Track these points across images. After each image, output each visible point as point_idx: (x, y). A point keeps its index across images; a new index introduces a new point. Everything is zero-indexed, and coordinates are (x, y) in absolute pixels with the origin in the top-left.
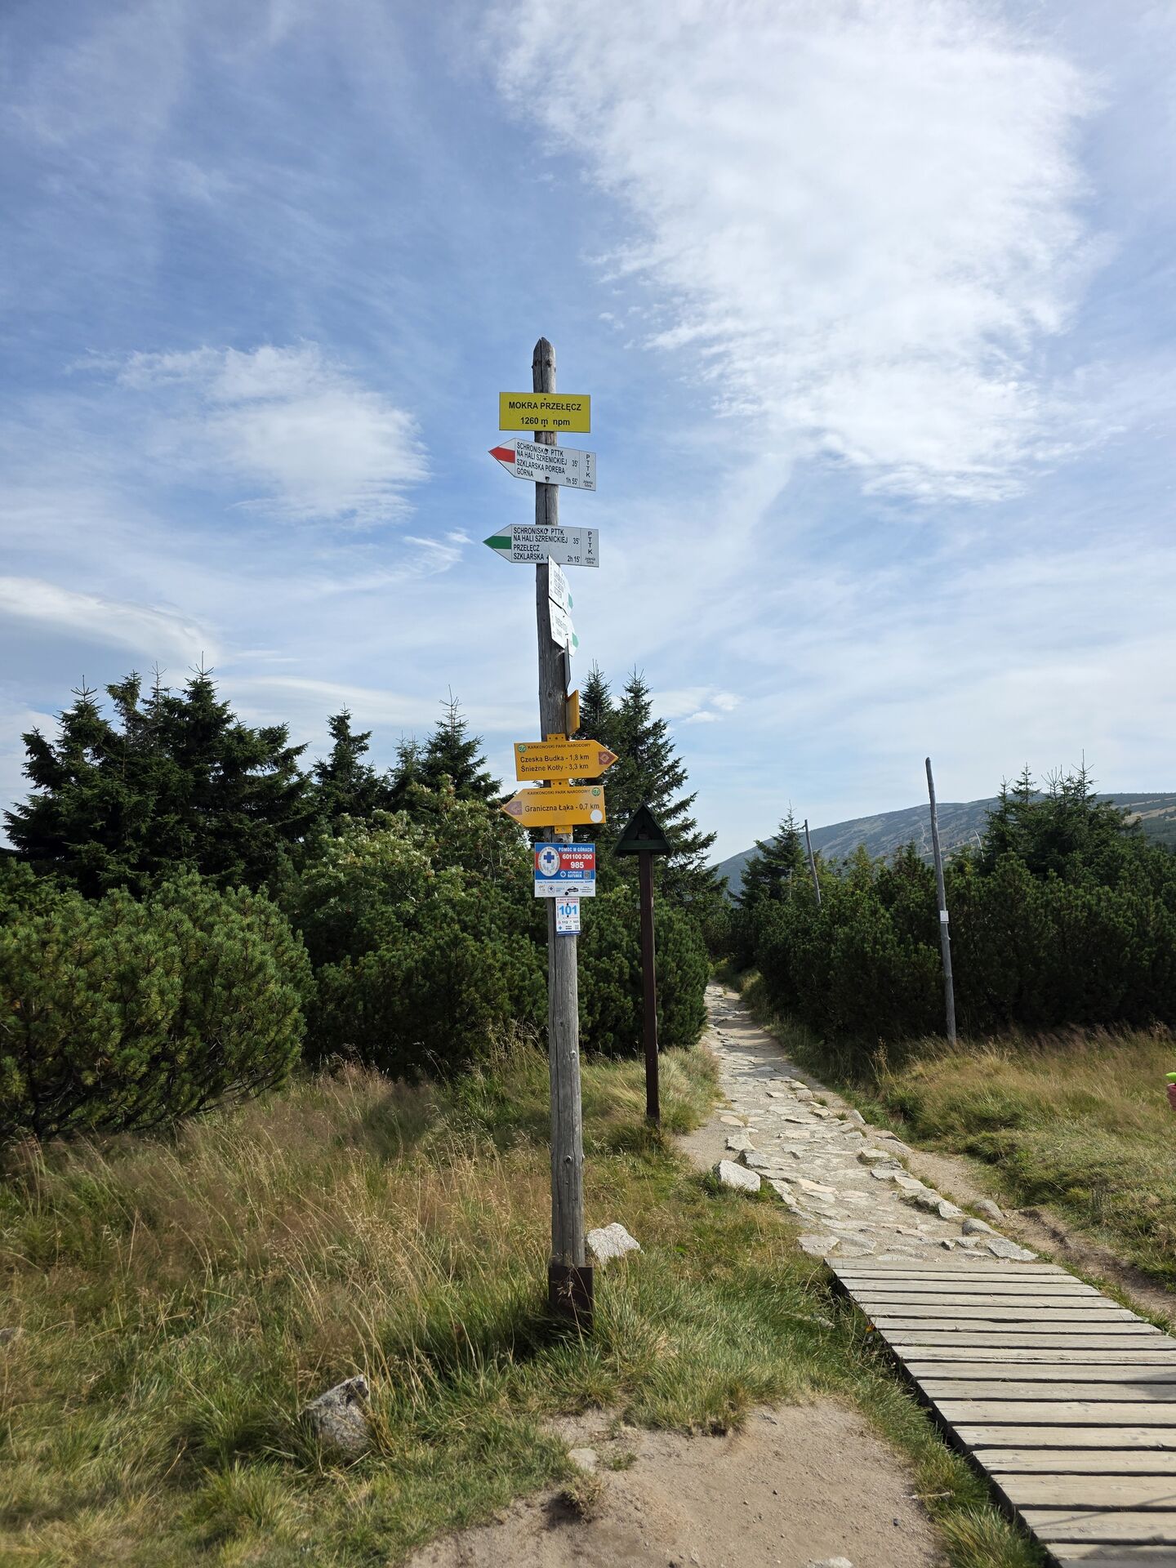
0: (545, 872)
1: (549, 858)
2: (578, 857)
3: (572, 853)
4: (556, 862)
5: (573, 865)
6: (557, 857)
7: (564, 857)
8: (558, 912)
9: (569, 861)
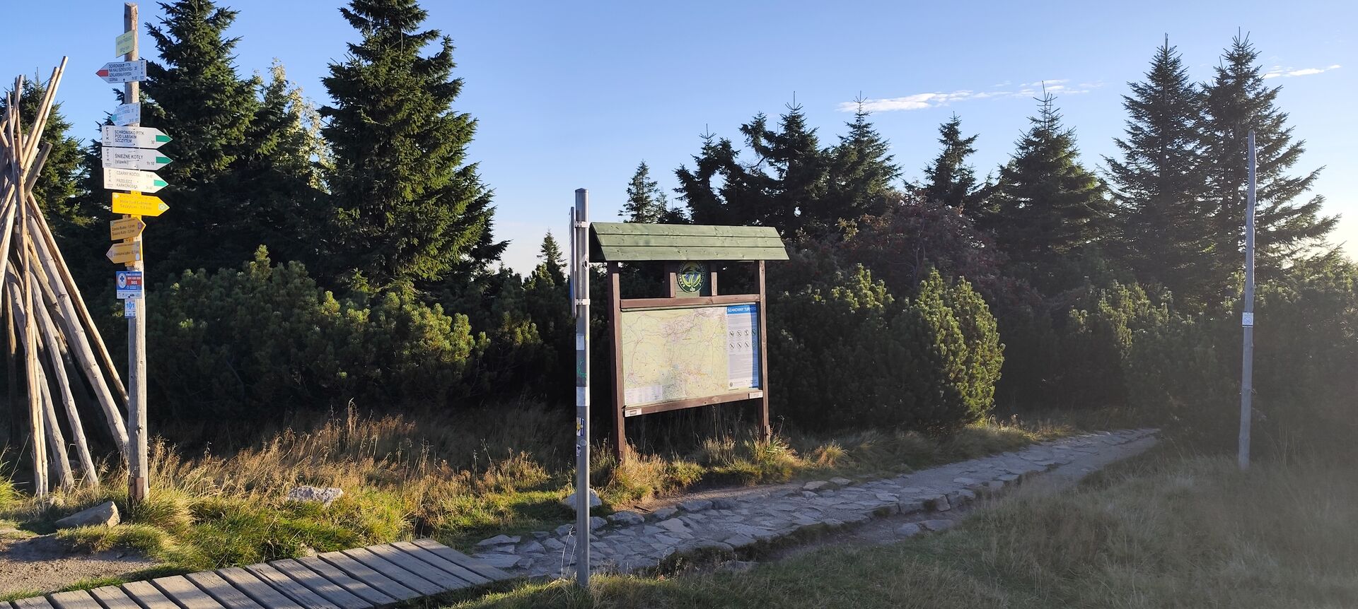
0: (121, 286)
1: (122, 279)
2: (135, 278)
3: (132, 276)
4: (125, 280)
5: (132, 282)
6: (125, 278)
7: (128, 278)
8: (126, 306)
9: (130, 280)
